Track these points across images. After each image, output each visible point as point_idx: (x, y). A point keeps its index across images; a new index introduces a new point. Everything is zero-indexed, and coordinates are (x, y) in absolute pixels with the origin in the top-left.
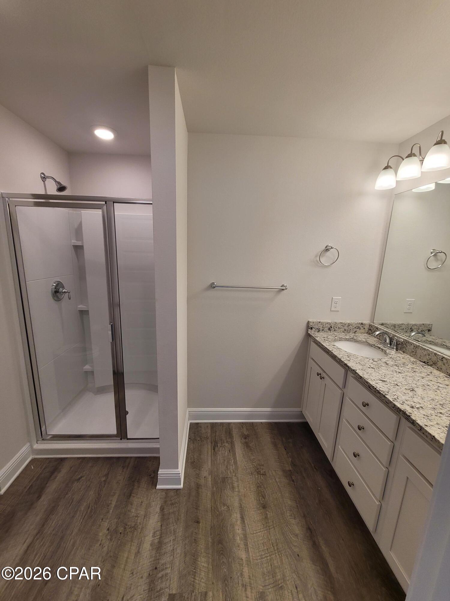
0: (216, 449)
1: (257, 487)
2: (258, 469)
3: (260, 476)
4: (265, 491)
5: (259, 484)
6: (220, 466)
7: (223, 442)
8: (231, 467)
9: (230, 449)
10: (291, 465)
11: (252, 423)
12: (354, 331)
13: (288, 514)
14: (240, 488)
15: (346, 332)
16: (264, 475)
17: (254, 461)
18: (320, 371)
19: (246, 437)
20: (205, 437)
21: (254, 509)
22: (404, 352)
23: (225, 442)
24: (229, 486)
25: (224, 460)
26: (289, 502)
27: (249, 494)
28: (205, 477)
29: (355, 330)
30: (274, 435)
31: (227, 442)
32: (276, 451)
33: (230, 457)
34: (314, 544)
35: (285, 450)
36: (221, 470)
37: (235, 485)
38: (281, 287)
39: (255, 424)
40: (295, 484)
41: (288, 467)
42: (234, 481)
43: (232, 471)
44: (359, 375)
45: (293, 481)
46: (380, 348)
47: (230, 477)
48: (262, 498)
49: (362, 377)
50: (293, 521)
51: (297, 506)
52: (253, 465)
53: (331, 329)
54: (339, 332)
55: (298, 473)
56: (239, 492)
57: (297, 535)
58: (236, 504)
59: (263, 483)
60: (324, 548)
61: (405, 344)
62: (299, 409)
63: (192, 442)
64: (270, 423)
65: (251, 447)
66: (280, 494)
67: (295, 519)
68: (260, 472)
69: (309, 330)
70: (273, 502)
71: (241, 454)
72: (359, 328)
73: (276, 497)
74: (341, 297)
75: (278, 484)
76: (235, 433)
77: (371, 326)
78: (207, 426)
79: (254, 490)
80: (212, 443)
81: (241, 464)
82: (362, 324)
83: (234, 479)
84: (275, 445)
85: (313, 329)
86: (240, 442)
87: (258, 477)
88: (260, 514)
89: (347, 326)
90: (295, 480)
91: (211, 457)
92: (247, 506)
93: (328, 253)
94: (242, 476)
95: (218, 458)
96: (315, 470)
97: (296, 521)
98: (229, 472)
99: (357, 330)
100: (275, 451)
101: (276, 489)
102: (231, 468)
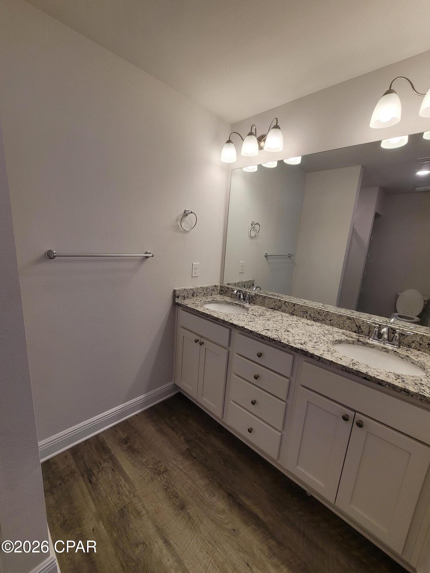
0: (94, 479)
1: (165, 491)
2: (156, 469)
3: (163, 476)
4: (175, 489)
5: (165, 486)
6: (109, 498)
7: (99, 464)
8: (124, 488)
9: (113, 467)
10: (186, 443)
11: (126, 420)
12: (211, 294)
13: (207, 496)
14: (146, 507)
15: (205, 295)
16: (165, 471)
17: (148, 464)
18: (197, 338)
19: (126, 441)
20: (69, 472)
21: (173, 519)
22: (254, 304)
23: (102, 462)
24: (133, 514)
25: (112, 486)
26: (203, 483)
27: (161, 505)
28: (93, 530)
29: (211, 292)
30: (156, 422)
31: (105, 461)
32: (166, 438)
33: (117, 478)
34: (240, 507)
35: (174, 431)
36: (113, 503)
37: (139, 507)
38: (145, 254)
39: (130, 420)
40: (198, 459)
41: (185, 447)
42: (136, 504)
43: (127, 493)
44: (249, 330)
45: (195, 458)
46: (237, 304)
47: (128, 503)
48: (176, 499)
49: (252, 331)
50: (214, 499)
51: (210, 481)
52: (149, 468)
53: (194, 294)
54: (200, 296)
55: (196, 448)
56: (148, 512)
57: (223, 511)
58: (152, 531)
59: (169, 481)
60: (248, 503)
61: (255, 297)
62: (171, 383)
63: (49, 494)
64: (145, 410)
65: (138, 449)
66: (190, 480)
67: (214, 496)
68: (160, 472)
69: (176, 298)
70: (188, 495)
71: (129, 465)
72: (214, 290)
73: (188, 486)
74: (199, 263)
75: (184, 471)
76: (110, 443)
77: (222, 287)
78: (66, 456)
79: (164, 496)
80: (83, 475)
81: (134, 476)
82: (216, 286)
83: (135, 501)
84: (161, 431)
85: (179, 297)
86: (121, 451)
87: (161, 478)
88: (182, 519)
89: (205, 290)
90: (196, 456)
91: (91, 495)
92: (165, 523)
93: (187, 218)
94: (143, 490)
95: (102, 489)
96: (207, 434)
97: (216, 496)
98: (124, 497)
99: (213, 292)
100: (164, 439)
101: (184, 479)
102: (124, 490)
